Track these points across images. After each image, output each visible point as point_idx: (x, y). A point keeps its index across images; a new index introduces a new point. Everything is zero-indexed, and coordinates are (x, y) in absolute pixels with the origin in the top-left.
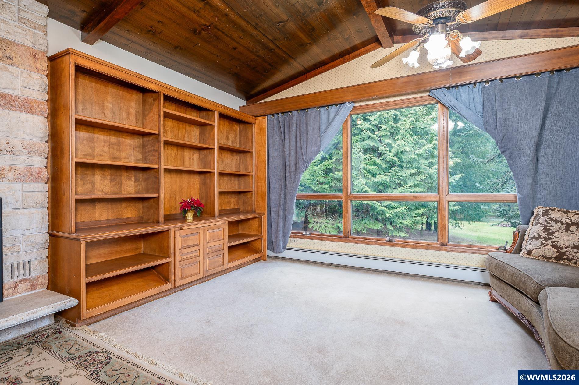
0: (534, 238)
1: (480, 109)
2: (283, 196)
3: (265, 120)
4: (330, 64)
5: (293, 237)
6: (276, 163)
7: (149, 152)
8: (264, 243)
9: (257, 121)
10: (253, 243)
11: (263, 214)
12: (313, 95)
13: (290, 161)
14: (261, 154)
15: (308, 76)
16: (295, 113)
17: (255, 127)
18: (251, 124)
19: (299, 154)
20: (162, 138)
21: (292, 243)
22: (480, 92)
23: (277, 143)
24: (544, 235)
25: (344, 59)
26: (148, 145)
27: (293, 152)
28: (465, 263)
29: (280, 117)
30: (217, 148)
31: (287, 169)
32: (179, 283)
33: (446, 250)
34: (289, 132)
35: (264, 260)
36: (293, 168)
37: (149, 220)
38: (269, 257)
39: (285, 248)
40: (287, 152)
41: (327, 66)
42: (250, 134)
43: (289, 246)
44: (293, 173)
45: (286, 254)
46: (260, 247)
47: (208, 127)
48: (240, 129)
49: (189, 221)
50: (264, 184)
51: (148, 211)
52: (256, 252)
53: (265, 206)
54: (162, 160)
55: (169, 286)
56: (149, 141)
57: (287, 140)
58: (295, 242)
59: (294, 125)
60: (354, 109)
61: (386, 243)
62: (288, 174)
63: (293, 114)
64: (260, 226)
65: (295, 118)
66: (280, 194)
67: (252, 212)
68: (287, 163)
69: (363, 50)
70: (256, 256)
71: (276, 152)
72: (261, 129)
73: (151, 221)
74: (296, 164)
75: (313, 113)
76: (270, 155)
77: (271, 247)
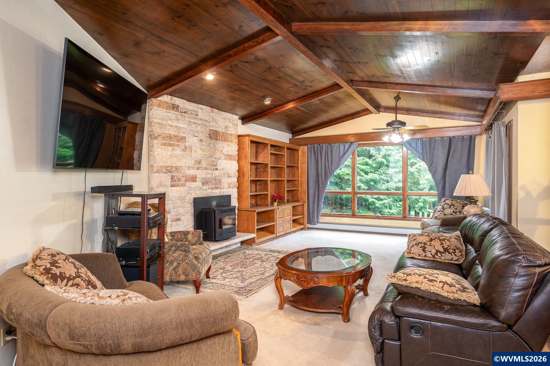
0: (439, 211)
1: (421, 151)
2: (317, 193)
3: (306, 148)
4: (345, 119)
5: (322, 216)
6: (313, 173)
7: (261, 171)
8: (306, 219)
9: (301, 148)
10: (298, 219)
11: (305, 202)
12: (336, 136)
13: (321, 172)
14: (303, 167)
15: (332, 124)
16: (324, 145)
17: (300, 153)
18: (298, 150)
19: (327, 168)
20: (269, 165)
21: (322, 219)
22: (421, 143)
23: (313, 161)
24: (442, 210)
25: (353, 117)
26: (261, 168)
27: (323, 167)
28: (415, 226)
29: (315, 146)
30: (285, 166)
31: (320, 177)
32: (278, 235)
33: (406, 220)
34: (321, 156)
35: (305, 229)
36: (323, 176)
37: (261, 204)
38: (308, 228)
39: (318, 223)
40: (320, 167)
41: (343, 120)
42: (296, 155)
43: (320, 221)
44: (323, 179)
45: (318, 226)
46: (303, 222)
47: (280, 156)
48: (289, 152)
49: (275, 206)
50: (305, 185)
51: (261, 200)
52: (301, 224)
53: (306, 198)
54: (269, 176)
55: (274, 235)
56: (262, 166)
57: (320, 160)
58: (323, 219)
59: (324, 152)
60: (359, 144)
61: (376, 218)
62: (320, 180)
63: (324, 146)
64: (303, 209)
65: (324, 148)
66: (315, 191)
67: (298, 201)
68: (320, 173)
69: (363, 113)
70: (302, 226)
71: (313, 167)
72: (303, 153)
73: (262, 205)
74: (325, 174)
75: (335, 146)
76: (309, 168)
77: (309, 222)
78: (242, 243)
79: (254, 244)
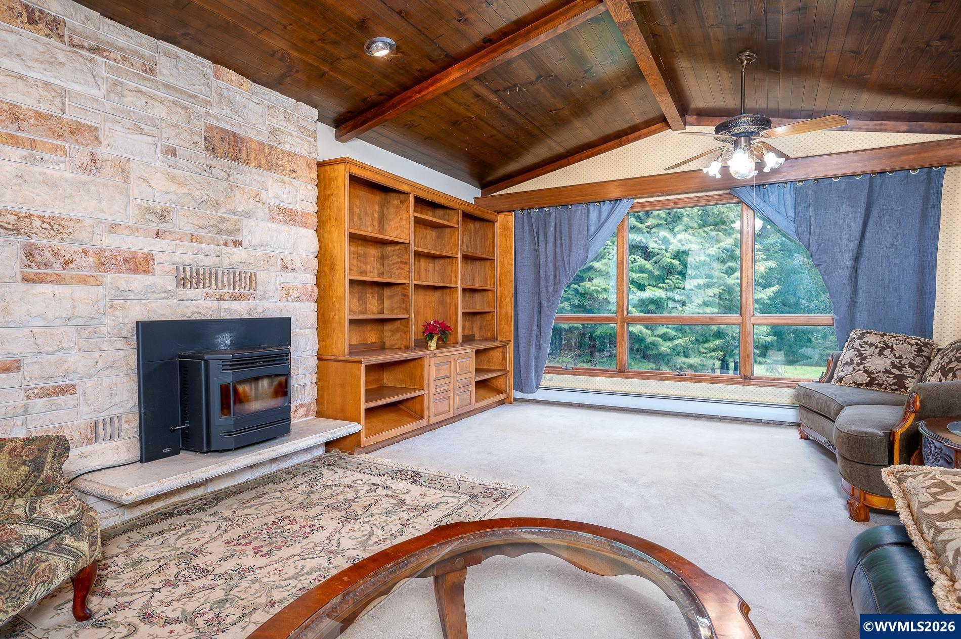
0: (847, 364)
1: (791, 213)
2: (536, 318)
3: (511, 217)
4: (602, 147)
5: (549, 373)
6: (527, 274)
7: (394, 264)
8: (511, 380)
9: (500, 218)
10: (494, 380)
11: (509, 342)
12: (579, 187)
13: (546, 272)
14: (506, 262)
15: (570, 161)
16: (553, 209)
17: (498, 227)
18: (493, 222)
19: (559, 263)
20: (412, 248)
21: (547, 380)
22: (792, 193)
23: (527, 248)
24: (857, 360)
25: (620, 141)
26: (392, 256)
27: (551, 260)
28: (772, 400)
29: (532, 213)
30: (460, 256)
31: (543, 283)
32: (433, 420)
33: (750, 384)
34: (545, 234)
35: (510, 403)
36: (551, 282)
37: (394, 345)
38: (516, 400)
39: (538, 387)
40: (542, 261)
41: (597, 149)
42: (490, 236)
43: (543, 383)
44: (551, 288)
45: (539, 395)
46: (505, 385)
47: (448, 230)
48: (475, 228)
49: (432, 348)
50: (509, 303)
51: (392, 335)
52: (500, 392)
53: (511, 331)
54: (412, 275)
55: (423, 423)
56: (394, 251)
57: (542, 245)
58: (551, 379)
59: (552, 224)
60: (634, 205)
61: (675, 378)
62: (543, 289)
63: (551, 211)
64: (504, 358)
65: (553, 216)
66: (532, 316)
67: (493, 339)
68: (543, 275)
69: (645, 131)
70: (501, 397)
71: (526, 261)
72: (506, 229)
73: (397, 347)
74: (555, 277)
75: (578, 211)
76: (519, 264)
77: (519, 386)
78: (329, 445)
79: (359, 449)
